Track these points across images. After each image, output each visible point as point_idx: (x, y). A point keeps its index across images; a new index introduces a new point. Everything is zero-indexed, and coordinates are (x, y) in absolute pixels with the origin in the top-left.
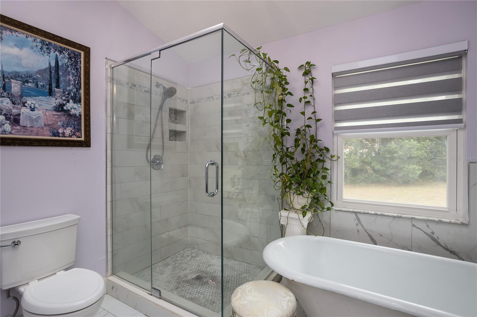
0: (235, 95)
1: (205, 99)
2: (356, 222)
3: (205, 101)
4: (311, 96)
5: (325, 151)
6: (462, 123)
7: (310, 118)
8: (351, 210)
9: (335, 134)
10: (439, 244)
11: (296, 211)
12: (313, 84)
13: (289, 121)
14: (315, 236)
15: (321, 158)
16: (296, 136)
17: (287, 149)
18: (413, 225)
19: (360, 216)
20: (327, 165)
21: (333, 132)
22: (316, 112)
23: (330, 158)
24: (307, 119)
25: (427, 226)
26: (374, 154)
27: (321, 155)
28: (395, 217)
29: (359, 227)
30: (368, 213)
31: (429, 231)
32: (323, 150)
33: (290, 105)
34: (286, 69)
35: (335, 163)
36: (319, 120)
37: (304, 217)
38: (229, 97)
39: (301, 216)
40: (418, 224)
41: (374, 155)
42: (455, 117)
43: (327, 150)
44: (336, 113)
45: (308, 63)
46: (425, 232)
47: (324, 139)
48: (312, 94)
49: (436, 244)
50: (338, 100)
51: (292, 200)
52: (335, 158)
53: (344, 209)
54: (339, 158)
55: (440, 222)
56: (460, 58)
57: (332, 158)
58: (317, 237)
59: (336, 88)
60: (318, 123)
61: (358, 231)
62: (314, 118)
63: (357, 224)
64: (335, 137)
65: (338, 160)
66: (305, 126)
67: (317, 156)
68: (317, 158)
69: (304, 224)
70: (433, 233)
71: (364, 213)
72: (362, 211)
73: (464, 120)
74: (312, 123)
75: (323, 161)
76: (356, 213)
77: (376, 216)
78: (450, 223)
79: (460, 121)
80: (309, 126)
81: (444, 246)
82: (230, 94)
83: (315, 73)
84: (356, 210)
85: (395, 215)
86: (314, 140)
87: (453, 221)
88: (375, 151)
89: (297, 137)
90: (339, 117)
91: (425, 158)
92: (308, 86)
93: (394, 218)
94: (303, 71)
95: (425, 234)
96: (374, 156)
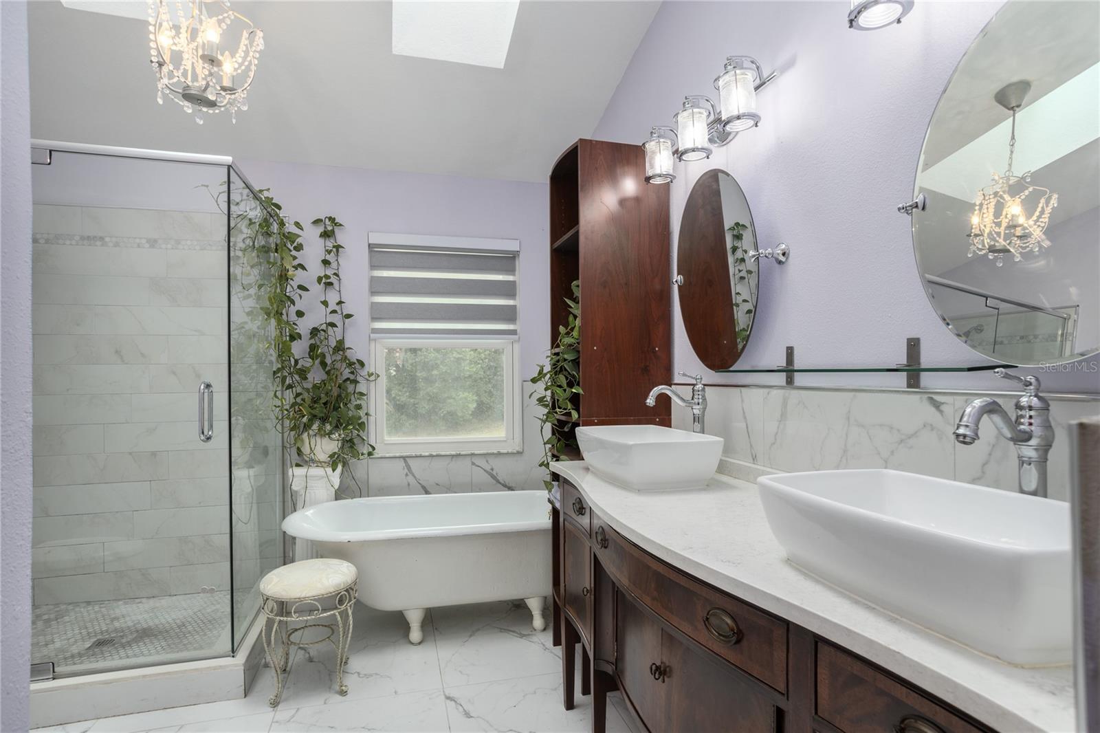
0: (169, 246)
1: (77, 238)
2: (406, 470)
3: (77, 245)
4: (335, 274)
5: (357, 366)
6: (516, 334)
7: (334, 312)
8: (398, 455)
9: (372, 340)
10: (498, 482)
11: (319, 464)
12: (337, 255)
13: (300, 314)
14: (352, 498)
15: (352, 377)
16: (310, 339)
17: (296, 362)
18: (473, 464)
19: (410, 461)
20: (361, 388)
21: (370, 336)
22: (344, 303)
23: (367, 377)
24: (330, 313)
25: (487, 461)
26: (395, 371)
27: (352, 373)
28: (453, 456)
29: (410, 478)
30: (421, 456)
31: (488, 468)
32: (355, 363)
33: (301, 287)
34: (297, 224)
35: (372, 384)
36: (349, 316)
37: (334, 470)
38: (152, 246)
39: (329, 470)
40: (478, 461)
41: (394, 373)
42: (511, 327)
43: (362, 364)
44: (374, 306)
45: (332, 219)
46: (485, 470)
47: (357, 346)
48: (336, 272)
49: (495, 482)
50: (377, 287)
51: (313, 447)
52: (372, 378)
53: (387, 455)
54: (378, 376)
55: (499, 454)
56: (514, 258)
57: (369, 377)
58: (355, 499)
59: (373, 267)
60: (347, 321)
61: (409, 485)
62: (339, 312)
63: (407, 475)
64: (373, 344)
65: (375, 380)
66: (326, 323)
67: (346, 373)
68: (345, 378)
69: (335, 482)
70: (492, 469)
71: (416, 457)
72: (414, 454)
73: (518, 332)
74: (335, 319)
75: (356, 382)
76: (404, 458)
77: (430, 458)
78: (508, 453)
79: (514, 332)
80: (333, 325)
81: (503, 482)
82: (155, 241)
83: (341, 237)
84: (405, 454)
85: (454, 453)
86: (340, 347)
87: (510, 451)
88: (397, 366)
89: (314, 342)
90: (378, 313)
91: (481, 378)
92: (330, 258)
93: (452, 458)
94: (321, 229)
95: (485, 473)
96: (395, 375)
